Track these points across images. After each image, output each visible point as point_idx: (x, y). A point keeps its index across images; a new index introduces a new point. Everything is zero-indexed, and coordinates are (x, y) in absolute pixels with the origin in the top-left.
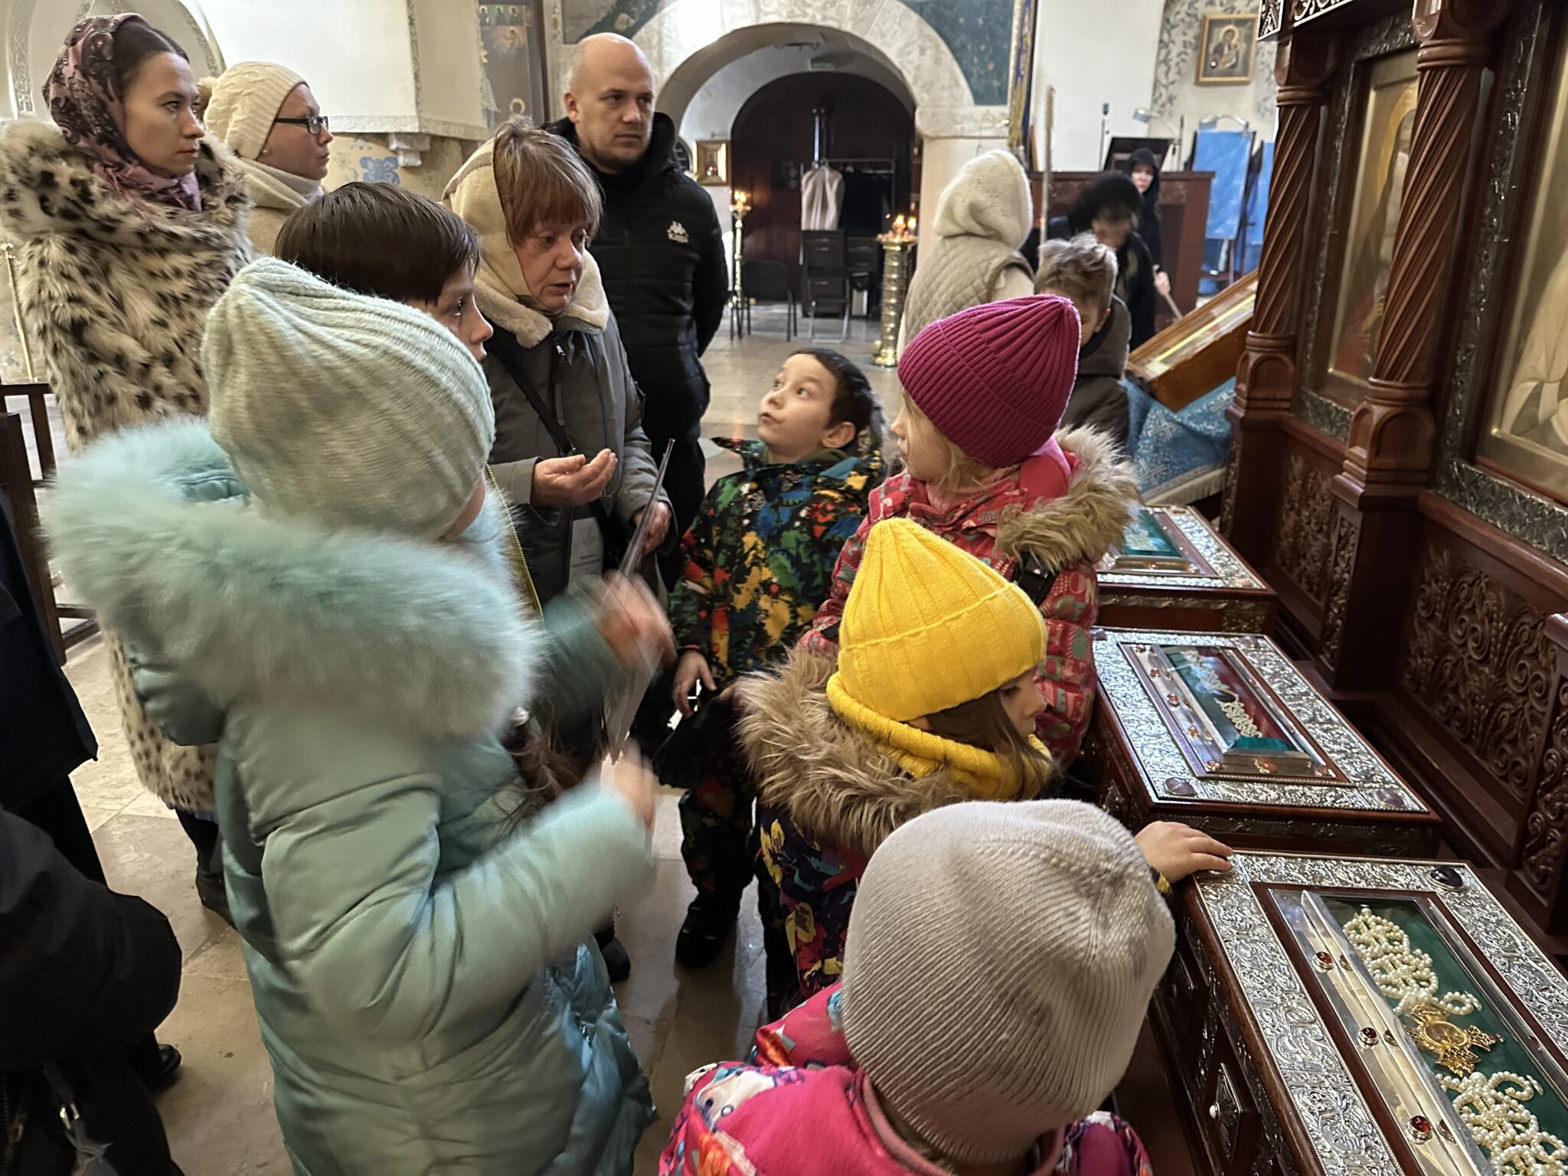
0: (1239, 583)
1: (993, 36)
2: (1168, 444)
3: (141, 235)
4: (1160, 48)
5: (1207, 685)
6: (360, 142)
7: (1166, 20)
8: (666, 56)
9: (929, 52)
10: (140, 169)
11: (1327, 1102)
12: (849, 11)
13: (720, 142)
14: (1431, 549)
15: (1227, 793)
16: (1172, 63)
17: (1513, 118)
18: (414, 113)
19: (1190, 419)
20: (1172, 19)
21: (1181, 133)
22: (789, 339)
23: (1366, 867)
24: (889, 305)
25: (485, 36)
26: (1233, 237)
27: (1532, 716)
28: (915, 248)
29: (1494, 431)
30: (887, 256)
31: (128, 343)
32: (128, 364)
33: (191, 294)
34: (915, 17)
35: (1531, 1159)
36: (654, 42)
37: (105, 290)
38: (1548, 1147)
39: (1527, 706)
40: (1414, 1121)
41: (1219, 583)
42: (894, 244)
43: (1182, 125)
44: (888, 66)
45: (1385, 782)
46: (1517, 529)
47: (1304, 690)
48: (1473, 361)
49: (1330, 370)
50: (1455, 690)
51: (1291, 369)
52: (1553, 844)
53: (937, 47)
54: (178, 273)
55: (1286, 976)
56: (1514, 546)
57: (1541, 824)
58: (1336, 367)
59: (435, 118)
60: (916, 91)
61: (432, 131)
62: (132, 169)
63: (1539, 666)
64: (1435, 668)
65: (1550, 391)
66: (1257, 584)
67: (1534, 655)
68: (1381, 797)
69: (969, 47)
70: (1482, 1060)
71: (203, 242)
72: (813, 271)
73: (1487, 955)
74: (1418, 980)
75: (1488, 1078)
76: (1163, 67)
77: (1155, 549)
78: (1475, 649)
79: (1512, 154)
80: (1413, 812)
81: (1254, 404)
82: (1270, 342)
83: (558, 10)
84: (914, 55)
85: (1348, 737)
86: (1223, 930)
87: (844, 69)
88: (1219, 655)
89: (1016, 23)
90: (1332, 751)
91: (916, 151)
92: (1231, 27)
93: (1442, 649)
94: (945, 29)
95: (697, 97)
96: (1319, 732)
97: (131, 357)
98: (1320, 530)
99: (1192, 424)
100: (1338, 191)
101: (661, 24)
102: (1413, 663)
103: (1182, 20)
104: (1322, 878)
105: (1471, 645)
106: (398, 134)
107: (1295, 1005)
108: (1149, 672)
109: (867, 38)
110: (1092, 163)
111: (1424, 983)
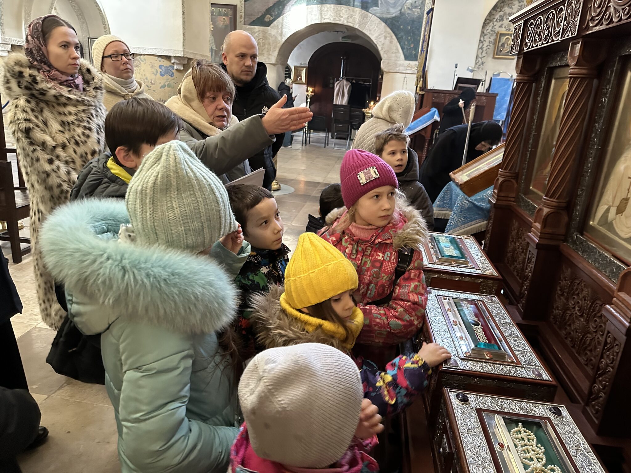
0: (487, 272)
1: (414, 34)
2: (466, 210)
3: (55, 97)
4: (479, 43)
5: (469, 318)
6: (160, 59)
7: (483, 32)
8: (284, 32)
9: (388, 38)
10: (57, 72)
12: (357, 20)
13: (304, 67)
14: (564, 267)
15: (471, 366)
16: (484, 49)
17: (605, 100)
18: (182, 49)
19: (475, 200)
20: (485, 32)
21: (485, 78)
22: (325, 147)
23: (524, 404)
25: (212, 20)
26: (504, 120)
27: (598, 341)
29: (591, 223)
31: (47, 138)
32: (47, 146)
33: (75, 122)
34: (383, 24)
36: (280, 27)
37: (40, 118)
39: (596, 337)
41: (480, 272)
43: (486, 75)
44: (372, 43)
45: (536, 366)
46: (597, 265)
47: (508, 321)
48: (584, 194)
50: (570, 325)
51: (516, 186)
52: (601, 399)
53: (391, 37)
54: (70, 113)
55: (485, 453)
56: (595, 272)
57: (597, 390)
58: (533, 187)
59: (190, 51)
60: (382, 53)
61: (189, 57)
62: (54, 72)
63: (602, 322)
64: (563, 315)
65: (613, 210)
66: (495, 273)
67: (600, 317)
68: (533, 373)
69: (404, 37)
71: (82, 102)
72: (337, 121)
73: (568, 448)
74: (538, 458)
76: (480, 51)
77: (455, 255)
78: (578, 310)
79: (603, 114)
80: (546, 380)
81: (500, 198)
82: (508, 174)
83: (243, 12)
84: (382, 39)
85: (524, 344)
86: (462, 429)
87: (354, 42)
88: (476, 305)
89: (423, 29)
90: (516, 350)
91: (380, 77)
92: (507, 37)
93: (566, 308)
94: (395, 30)
95: (296, 49)
96: (512, 341)
97: (48, 143)
98: (523, 252)
99: (475, 202)
100: (538, 117)
101: (283, 20)
102: (555, 312)
103: (489, 33)
104: (505, 408)
105: (577, 308)
106: (174, 57)
107: (487, 465)
108: (447, 309)
109: (364, 31)
110: (450, 87)
111: (540, 460)
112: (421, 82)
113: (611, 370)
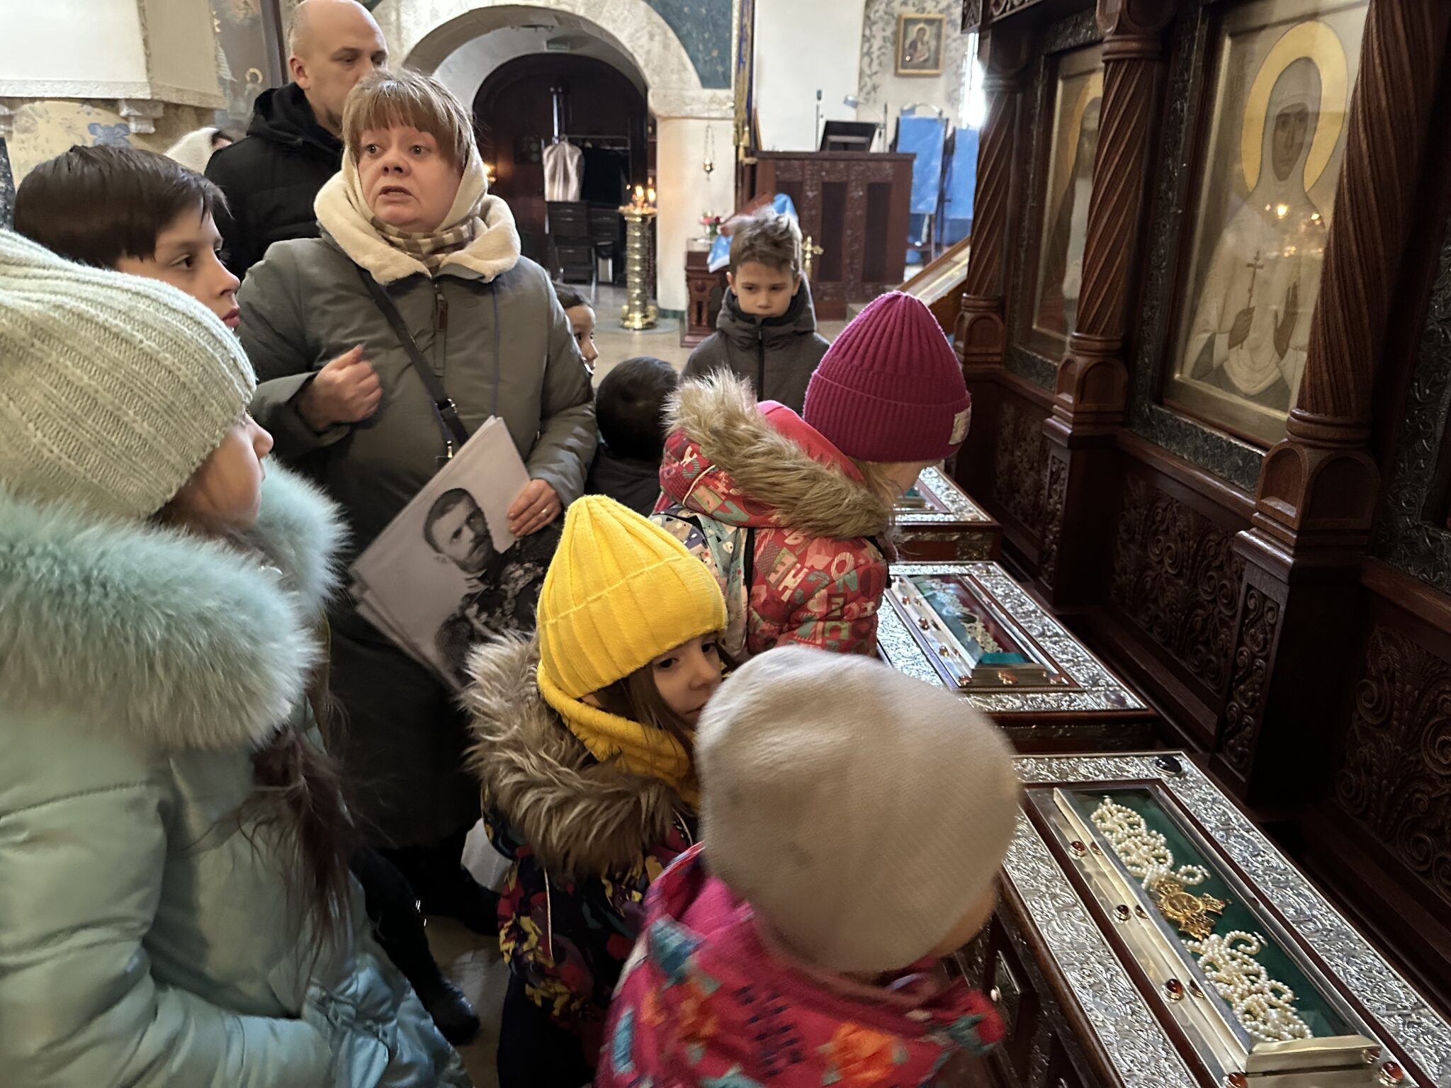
0: (968, 517)
1: (715, 25)
4: (863, 42)
5: (952, 609)
6: (87, 108)
7: (867, 17)
8: (404, 33)
9: (657, 38)
11: (1095, 976)
14: (1129, 479)
16: (875, 56)
17: (1182, 106)
18: (145, 80)
20: (872, 16)
21: (885, 118)
23: (1103, 761)
24: (634, 272)
26: (933, 212)
27: (1221, 620)
28: (654, 220)
29: (1177, 376)
30: (629, 226)
34: (643, 5)
35: (1266, 1006)
36: (392, 18)
38: (1277, 993)
39: (1216, 611)
40: (1169, 985)
41: (951, 518)
42: (635, 216)
43: (886, 111)
44: (621, 50)
45: (1109, 685)
46: (1201, 460)
47: (1032, 608)
48: (1158, 315)
49: (1035, 327)
50: (1155, 601)
51: (1001, 327)
52: (1249, 728)
53: (665, 33)
55: (1048, 866)
56: (1199, 475)
57: (1236, 712)
58: (1039, 324)
59: (168, 85)
60: (647, 73)
61: (166, 99)
63: (1224, 577)
64: (1137, 583)
65: (1222, 342)
66: (983, 517)
67: (1220, 568)
68: (1107, 698)
69: (694, 35)
70: (1218, 924)
72: (560, 241)
73: (1209, 829)
74: (1157, 858)
75: (1223, 937)
76: (866, 60)
78: (1170, 565)
79: (1182, 137)
80: (1135, 709)
81: (970, 359)
82: (982, 303)
84: (644, 40)
85: (1073, 647)
87: (577, 51)
88: (958, 582)
89: (736, 14)
90: (1062, 661)
91: (650, 129)
92: (921, 25)
93: (1143, 567)
94: (672, 17)
96: (1049, 644)
98: (1031, 468)
100: (1035, 168)
102: (1118, 580)
103: (881, 17)
104: (1067, 775)
105: (1167, 561)
106: (127, 100)
107: (1058, 891)
108: (901, 601)
109: (599, 22)
110: (810, 144)
111: (1162, 860)
112: (746, 136)
113: (1264, 663)
